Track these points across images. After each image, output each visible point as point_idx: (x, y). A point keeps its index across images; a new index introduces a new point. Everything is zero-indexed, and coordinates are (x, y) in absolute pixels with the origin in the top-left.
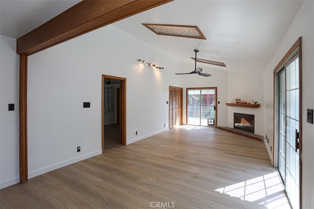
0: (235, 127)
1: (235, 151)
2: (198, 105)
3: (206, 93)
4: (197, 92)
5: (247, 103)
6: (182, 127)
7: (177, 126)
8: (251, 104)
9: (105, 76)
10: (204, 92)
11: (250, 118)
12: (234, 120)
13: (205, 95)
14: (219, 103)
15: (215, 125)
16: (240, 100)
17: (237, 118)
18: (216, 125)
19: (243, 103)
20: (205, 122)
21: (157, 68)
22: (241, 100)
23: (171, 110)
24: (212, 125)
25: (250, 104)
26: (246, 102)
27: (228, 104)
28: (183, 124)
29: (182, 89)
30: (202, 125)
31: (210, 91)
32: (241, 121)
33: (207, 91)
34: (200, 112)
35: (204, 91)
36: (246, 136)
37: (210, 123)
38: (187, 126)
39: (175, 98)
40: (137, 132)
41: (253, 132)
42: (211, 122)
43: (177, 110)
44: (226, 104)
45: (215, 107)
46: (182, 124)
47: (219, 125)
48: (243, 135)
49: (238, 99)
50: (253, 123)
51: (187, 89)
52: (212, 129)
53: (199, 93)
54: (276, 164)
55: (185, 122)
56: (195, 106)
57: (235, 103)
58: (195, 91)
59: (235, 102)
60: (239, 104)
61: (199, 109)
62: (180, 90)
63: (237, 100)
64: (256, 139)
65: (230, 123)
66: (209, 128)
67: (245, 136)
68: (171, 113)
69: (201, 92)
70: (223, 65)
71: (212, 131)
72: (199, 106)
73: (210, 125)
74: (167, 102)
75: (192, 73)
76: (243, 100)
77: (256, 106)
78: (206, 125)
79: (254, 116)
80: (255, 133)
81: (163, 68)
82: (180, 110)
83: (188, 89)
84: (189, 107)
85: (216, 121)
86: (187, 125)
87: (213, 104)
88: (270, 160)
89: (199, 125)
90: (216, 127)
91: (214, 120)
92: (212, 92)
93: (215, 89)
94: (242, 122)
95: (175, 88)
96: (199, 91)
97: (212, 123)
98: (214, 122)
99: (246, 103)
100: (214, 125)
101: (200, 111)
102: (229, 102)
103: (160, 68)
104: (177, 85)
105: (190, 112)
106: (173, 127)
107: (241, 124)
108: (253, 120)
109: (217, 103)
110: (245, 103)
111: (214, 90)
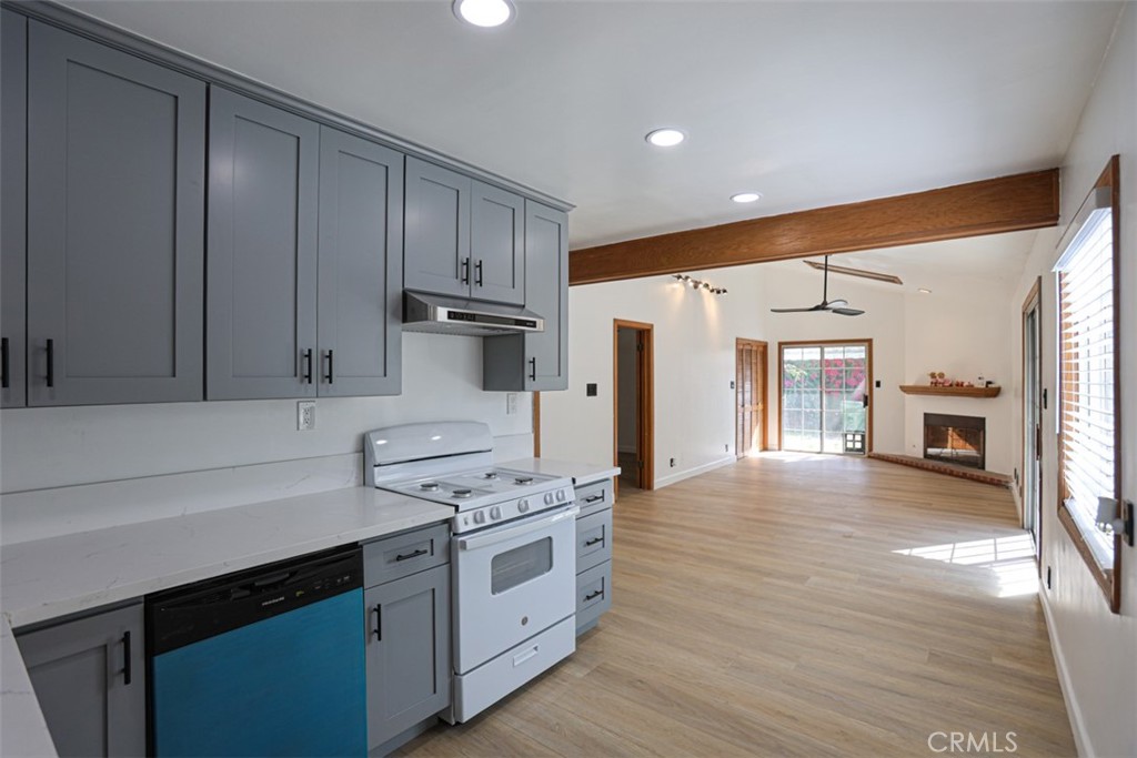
0: (927, 456)
1: (930, 504)
2: (814, 392)
3: (840, 356)
4: (813, 354)
5: (965, 385)
6: (766, 455)
7: (754, 453)
8: (976, 386)
9: (620, 323)
10: (832, 353)
11: (973, 429)
12: (926, 436)
13: (837, 363)
14: (878, 384)
15: (866, 450)
16: (942, 375)
17: (935, 428)
18: (871, 450)
19: (951, 385)
20: (835, 445)
21: (712, 291)
22: (947, 376)
23: (740, 406)
24: (858, 450)
25: (972, 386)
26: (960, 380)
27: (905, 389)
28: (769, 447)
29: (765, 346)
30: (825, 450)
31: (849, 351)
32: (947, 441)
33: (841, 349)
34: (821, 413)
35: (830, 349)
36: (962, 477)
37: (850, 445)
38: (782, 452)
39: (748, 373)
40: (672, 460)
41: (983, 468)
42: (854, 441)
43: (755, 408)
44: (901, 387)
45: (866, 397)
46: (765, 449)
47: (877, 450)
48: (951, 474)
49: (937, 372)
50: (982, 440)
51: (780, 344)
52: (858, 460)
53: (818, 357)
54: (1027, 523)
55: (776, 442)
56: (803, 395)
57: (929, 384)
58: (806, 350)
59: (927, 382)
60: (940, 386)
61: (819, 403)
62: (761, 349)
63: (933, 375)
64: (988, 483)
65: (914, 445)
66: (849, 459)
67: (957, 476)
68: (740, 414)
69: (822, 353)
70: (894, 280)
71: (857, 466)
72: (818, 395)
73: (851, 450)
74: (732, 383)
75: (817, 308)
76: (952, 375)
77: (991, 392)
78: (841, 451)
79: (983, 420)
80: (988, 468)
81: (725, 291)
82: (760, 406)
83: (782, 345)
84: (785, 397)
85: (868, 437)
86: (780, 449)
87: (861, 388)
88: (1017, 519)
89: (819, 450)
90: (869, 457)
91: (863, 437)
92: (858, 353)
93: (867, 344)
94: (949, 445)
95: (749, 343)
96: (818, 350)
97: (858, 445)
98: (863, 441)
99: (960, 385)
100: (862, 449)
101: (819, 410)
102: (910, 382)
103: (718, 292)
104: (756, 335)
105: (789, 411)
106: (746, 453)
107: (945, 450)
108: (982, 433)
109: (874, 384)
110: (957, 385)
111: (863, 348)
